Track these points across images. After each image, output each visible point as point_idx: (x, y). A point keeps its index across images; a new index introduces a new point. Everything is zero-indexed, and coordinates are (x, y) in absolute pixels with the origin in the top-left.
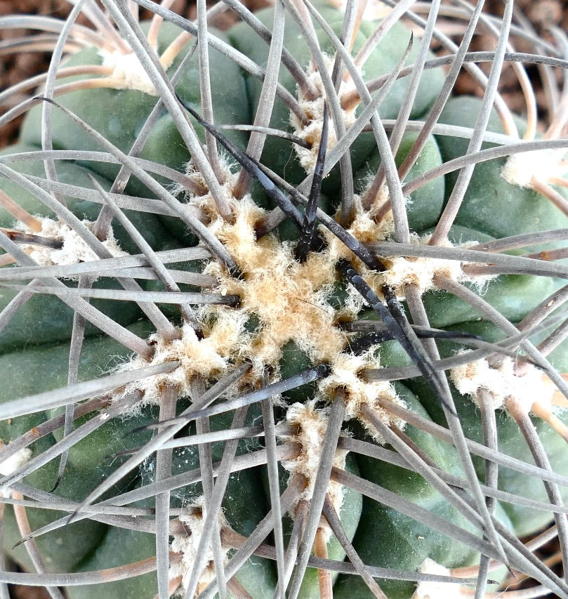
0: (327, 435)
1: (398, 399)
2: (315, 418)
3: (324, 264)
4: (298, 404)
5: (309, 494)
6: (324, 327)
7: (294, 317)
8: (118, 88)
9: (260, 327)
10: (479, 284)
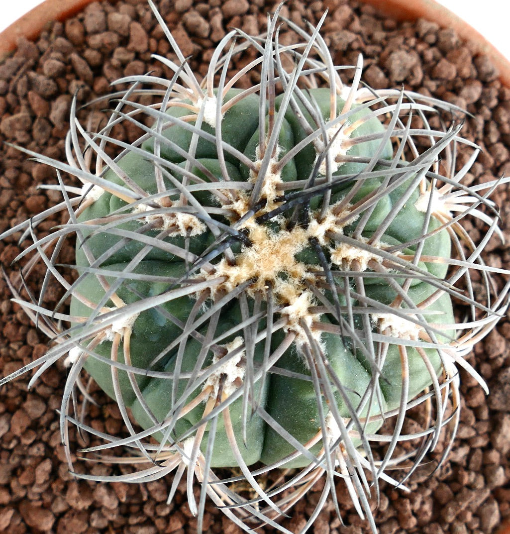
0: (351, 245)
1: (336, 204)
2: (340, 250)
3: (257, 232)
4: (332, 257)
5: (380, 259)
6: (290, 237)
7: (282, 252)
8: (131, 332)
9: (286, 272)
10: (280, 151)
